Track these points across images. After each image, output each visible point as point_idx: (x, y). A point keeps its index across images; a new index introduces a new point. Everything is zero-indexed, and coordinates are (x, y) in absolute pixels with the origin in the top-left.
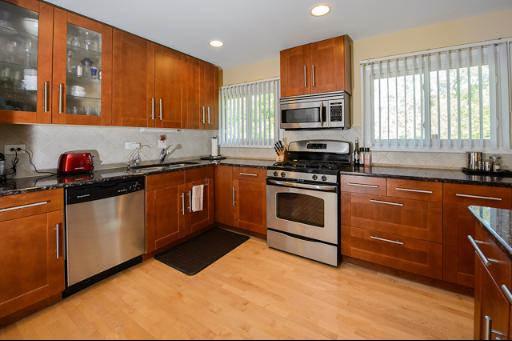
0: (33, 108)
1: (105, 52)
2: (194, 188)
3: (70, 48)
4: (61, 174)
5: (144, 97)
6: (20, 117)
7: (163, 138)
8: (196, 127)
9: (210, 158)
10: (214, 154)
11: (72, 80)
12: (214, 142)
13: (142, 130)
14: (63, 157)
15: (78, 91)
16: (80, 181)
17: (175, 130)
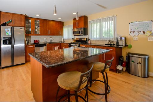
0: (31, 33)
1: (40, 23)
2: (56, 47)
3: (35, 24)
4: (34, 43)
5: (47, 30)
6: (29, 35)
7: (51, 37)
8: (57, 35)
9: (62, 42)
10: (62, 41)
11: (36, 28)
12: (62, 38)
13: (47, 36)
14: (35, 41)
15: (36, 30)
16: (37, 44)
17: (53, 36)
